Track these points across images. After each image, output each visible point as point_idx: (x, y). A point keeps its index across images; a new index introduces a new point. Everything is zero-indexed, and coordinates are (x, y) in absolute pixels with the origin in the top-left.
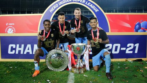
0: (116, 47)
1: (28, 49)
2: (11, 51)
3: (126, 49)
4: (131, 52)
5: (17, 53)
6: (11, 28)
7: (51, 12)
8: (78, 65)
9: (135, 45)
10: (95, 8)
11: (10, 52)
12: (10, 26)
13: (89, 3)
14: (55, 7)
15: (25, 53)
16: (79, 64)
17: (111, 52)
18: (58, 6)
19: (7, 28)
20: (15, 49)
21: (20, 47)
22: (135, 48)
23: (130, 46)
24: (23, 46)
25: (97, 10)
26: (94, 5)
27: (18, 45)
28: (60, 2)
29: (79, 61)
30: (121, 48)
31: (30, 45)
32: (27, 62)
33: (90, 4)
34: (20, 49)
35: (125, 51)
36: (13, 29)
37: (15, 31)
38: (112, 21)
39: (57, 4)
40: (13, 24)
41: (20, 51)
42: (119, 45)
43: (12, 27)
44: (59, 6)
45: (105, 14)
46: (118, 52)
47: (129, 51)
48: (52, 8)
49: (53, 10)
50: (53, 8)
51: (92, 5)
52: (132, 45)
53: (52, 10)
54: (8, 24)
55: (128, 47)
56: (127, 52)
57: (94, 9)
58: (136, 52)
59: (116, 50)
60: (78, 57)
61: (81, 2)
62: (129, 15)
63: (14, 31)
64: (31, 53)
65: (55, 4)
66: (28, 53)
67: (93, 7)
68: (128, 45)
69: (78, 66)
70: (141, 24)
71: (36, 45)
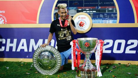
1: (23, 45)
5: (8, 50)
16: (88, 65)
17: (137, 52)
20: (5, 45)
29: (88, 61)
31: (25, 40)
34: (11, 45)
36: (4, 19)
37: (6, 21)
40: (4, 12)
41: (11, 48)
43: (2, 15)
60: (87, 56)
63: (4, 22)
64: (26, 50)
69: (86, 68)
71: (33, 40)
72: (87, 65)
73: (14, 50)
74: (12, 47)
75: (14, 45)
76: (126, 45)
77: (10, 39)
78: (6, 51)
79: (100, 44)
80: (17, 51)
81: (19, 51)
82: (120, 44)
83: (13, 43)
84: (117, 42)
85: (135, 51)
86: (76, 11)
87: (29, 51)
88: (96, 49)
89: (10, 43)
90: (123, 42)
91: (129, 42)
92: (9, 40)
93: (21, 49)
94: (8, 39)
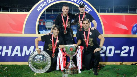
0: (111, 50)
1: (17, 51)
3: (121, 52)
4: (126, 55)
7: (39, 11)
8: (71, 66)
9: (131, 48)
10: (88, 7)
14: (43, 5)
15: (13, 55)
18: (46, 4)
20: (1, 51)
21: (7, 48)
22: (130, 51)
23: (125, 49)
24: (10, 47)
25: (90, 10)
27: (5, 47)
29: (72, 62)
30: (116, 51)
31: (19, 46)
32: (15, 65)
35: (120, 54)
38: (106, 22)
39: (45, 2)
41: (6, 53)
42: (113, 48)
44: (48, 4)
45: (99, 14)
46: (112, 55)
47: (124, 54)
48: (39, 7)
49: (41, 9)
50: (41, 6)
52: (127, 48)
53: (39, 9)
55: (123, 50)
56: (122, 55)
58: (132, 55)
59: (110, 53)
62: (125, 16)
64: (19, 55)
66: (16, 55)
68: (123, 48)
71: (26, 46)
72: (70, 64)
73: (9, 55)
74: (8, 52)
77: (6, 46)
78: (2, 56)
79: (80, 49)
80: (12, 56)
81: (14, 56)
85: (104, 55)
86: (52, 23)
87: (22, 56)
88: (78, 53)
89: (6, 49)
93: (15, 54)
94: (4, 46)
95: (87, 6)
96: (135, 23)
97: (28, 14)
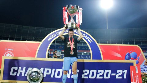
0: (108, 73)
2: (13, 73)
3: (116, 75)
4: (121, 78)
5: (18, 75)
6: (10, 53)
7: (49, 41)
9: (124, 72)
11: (11, 74)
12: (9, 52)
13: (84, 34)
14: (53, 36)
15: (26, 75)
17: (103, 78)
18: (56, 36)
19: (6, 53)
20: (17, 71)
22: (123, 74)
23: (120, 72)
24: (24, 68)
25: (91, 41)
26: (88, 36)
28: (58, 32)
30: (112, 74)
31: (31, 68)
33: (85, 36)
34: (21, 71)
35: (115, 76)
38: (104, 51)
39: (55, 34)
40: (12, 50)
41: (21, 73)
42: (110, 71)
45: (98, 45)
46: (109, 77)
47: (119, 76)
48: (50, 37)
49: (51, 39)
51: (86, 36)
53: (50, 39)
54: (8, 49)
55: (118, 73)
56: (117, 77)
57: (88, 40)
58: (125, 77)
59: (107, 75)
61: (76, 33)
62: (120, 46)
65: (53, 34)
67: (88, 38)
68: (118, 71)
70: (131, 54)
73: (23, 75)
75: (23, 72)
76: (97, 73)
82: (93, 73)
83: (22, 70)
84: (92, 71)
85: (102, 77)
86: (60, 53)
90: (95, 71)
91: (99, 71)
92: (20, 68)
95: (89, 38)
96: (127, 52)
97: (41, 43)
